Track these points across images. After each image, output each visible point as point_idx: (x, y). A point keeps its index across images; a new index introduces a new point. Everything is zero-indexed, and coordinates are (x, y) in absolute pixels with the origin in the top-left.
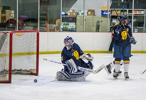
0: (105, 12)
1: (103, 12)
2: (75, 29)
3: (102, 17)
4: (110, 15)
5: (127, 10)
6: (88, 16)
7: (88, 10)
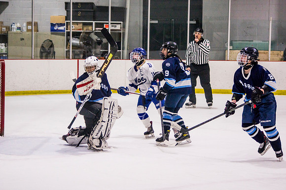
0: (56, 26)
1: (53, 25)
2: (5, 54)
3: (52, 34)
4: (66, 31)
5: (94, 22)
6: (27, 33)
7: (27, 23)
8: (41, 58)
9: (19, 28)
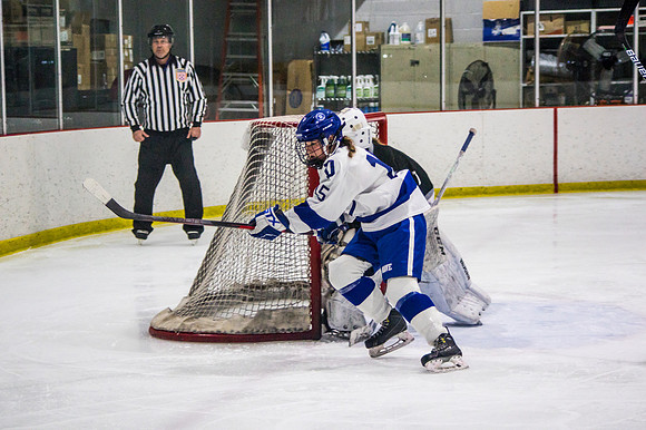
0: (498, 27)
2: (375, 101)
4: (522, 37)
6: (427, 47)
7: (427, 21)
8: (463, 106)
9: (407, 36)
